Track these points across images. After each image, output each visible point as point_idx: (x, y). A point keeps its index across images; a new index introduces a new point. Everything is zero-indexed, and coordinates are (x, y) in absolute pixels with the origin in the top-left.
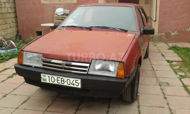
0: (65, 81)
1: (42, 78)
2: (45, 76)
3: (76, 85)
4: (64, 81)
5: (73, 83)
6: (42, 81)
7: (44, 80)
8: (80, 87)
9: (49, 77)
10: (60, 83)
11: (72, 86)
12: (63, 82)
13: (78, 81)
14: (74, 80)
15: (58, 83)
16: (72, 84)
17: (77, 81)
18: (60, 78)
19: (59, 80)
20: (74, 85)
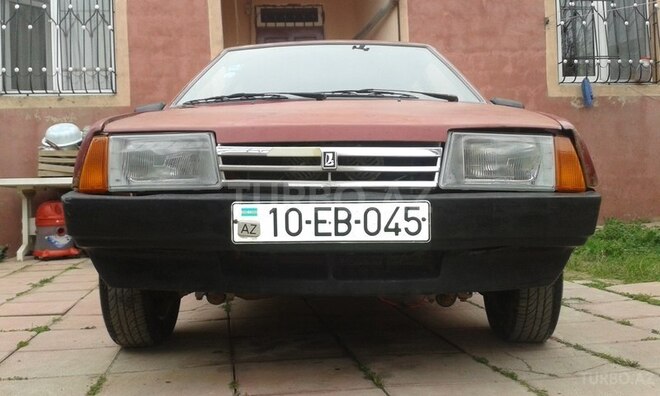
0: (352, 221)
1: (236, 222)
2: (254, 213)
3: (406, 230)
4: (347, 221)
5: (392, 226)
6: (237, 238)
7: (250, 229)
8: (424, 236)
9: (274, 211)
10: (329, 234)
11: (390, 237)
12: (343, 228)
13: (417, 209)
14: (397, 208)
15: (317, 234)
16: (388, 230)
17: (411, 214)
18: (329, 209)
19: (324, 222)
20: (397, 230)
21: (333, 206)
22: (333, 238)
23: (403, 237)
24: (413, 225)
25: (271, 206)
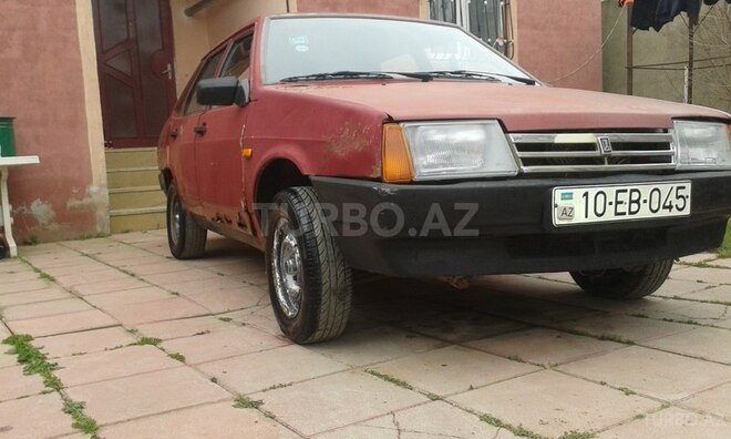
0: (641, 201)
1: (556, 206)
2: (571, 197)
3: (676, 206)
4: (637, 202)
5: (668, 204)
6: (557, 221)
7: (568, 212)
8: (687, 211)
9: (586, 194)
10: (624, 214)
11: (666, 213)
12: (634, 207)
13: (684, 188)
14: (671, 189)
15: (617, 214)
16: (665, 207)
17: (681, 192)
18: (626, 191)
19: (621, 202)
20: (670, 207)
21: (629, 188)
22: (627, 217)
23: (675, 213)
24: (680, 203)
25: (584, 190)
